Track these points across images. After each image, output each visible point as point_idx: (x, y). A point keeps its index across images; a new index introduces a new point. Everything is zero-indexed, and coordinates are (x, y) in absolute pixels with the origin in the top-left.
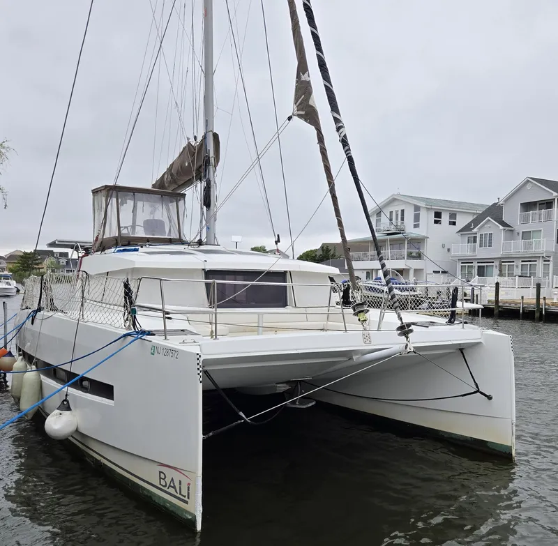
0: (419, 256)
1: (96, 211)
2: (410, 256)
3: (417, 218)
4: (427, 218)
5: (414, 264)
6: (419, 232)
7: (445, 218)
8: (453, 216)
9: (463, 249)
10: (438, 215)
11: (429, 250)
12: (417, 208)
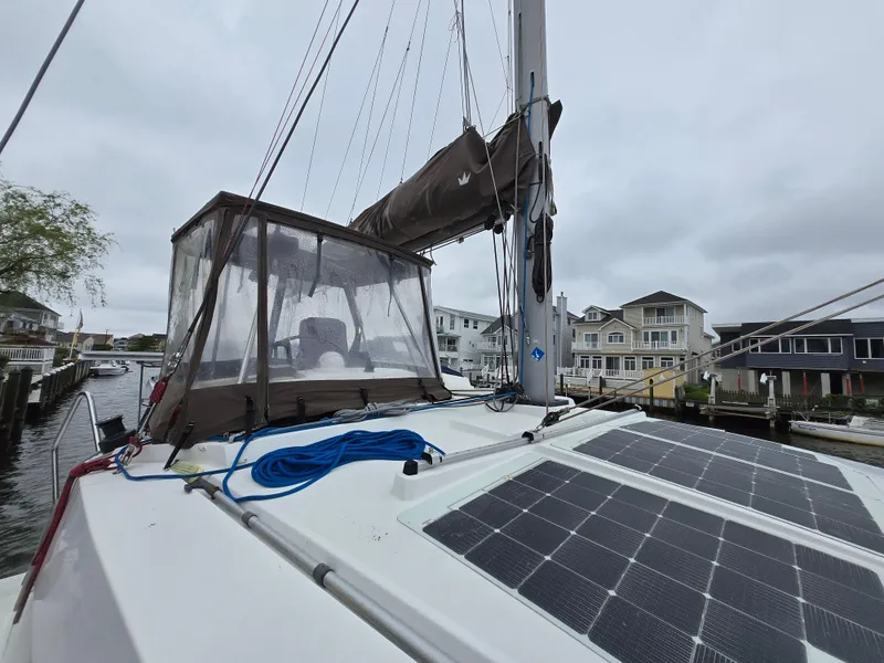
0: (455, 350)
1: (177, 291)
2: (449, 350)
3: (452, 323)
4: (459, 323)
5: (453, 355)
6: (453, 333)
7: (471, 324)
8: (476, 322)
9: (485, 345)
10: (467, 321)
11: (462, 345)
12: (452, 316)
